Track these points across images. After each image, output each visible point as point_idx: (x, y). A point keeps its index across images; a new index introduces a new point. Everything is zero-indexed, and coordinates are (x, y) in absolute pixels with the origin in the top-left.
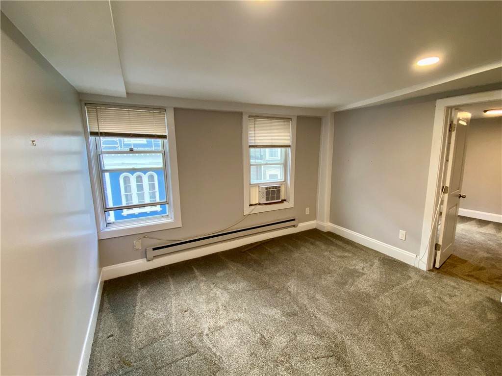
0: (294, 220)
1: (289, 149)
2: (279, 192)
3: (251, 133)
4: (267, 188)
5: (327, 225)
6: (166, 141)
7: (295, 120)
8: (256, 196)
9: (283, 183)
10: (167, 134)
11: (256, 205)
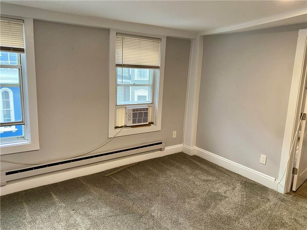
0: (161, 143)
1: (157, 70)
2: (146, 114)
3: (119, 51)
4: (134, 110)
5: (193, 149)
6: (23, 55)
7: (164, 41)
8: (122, 119)
9: (151, 105)
10: (25, 48)
11: (122, 127)
